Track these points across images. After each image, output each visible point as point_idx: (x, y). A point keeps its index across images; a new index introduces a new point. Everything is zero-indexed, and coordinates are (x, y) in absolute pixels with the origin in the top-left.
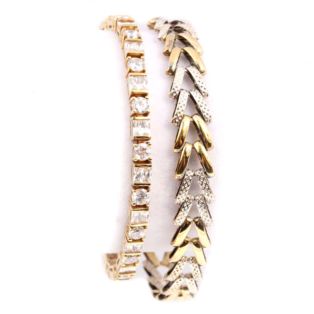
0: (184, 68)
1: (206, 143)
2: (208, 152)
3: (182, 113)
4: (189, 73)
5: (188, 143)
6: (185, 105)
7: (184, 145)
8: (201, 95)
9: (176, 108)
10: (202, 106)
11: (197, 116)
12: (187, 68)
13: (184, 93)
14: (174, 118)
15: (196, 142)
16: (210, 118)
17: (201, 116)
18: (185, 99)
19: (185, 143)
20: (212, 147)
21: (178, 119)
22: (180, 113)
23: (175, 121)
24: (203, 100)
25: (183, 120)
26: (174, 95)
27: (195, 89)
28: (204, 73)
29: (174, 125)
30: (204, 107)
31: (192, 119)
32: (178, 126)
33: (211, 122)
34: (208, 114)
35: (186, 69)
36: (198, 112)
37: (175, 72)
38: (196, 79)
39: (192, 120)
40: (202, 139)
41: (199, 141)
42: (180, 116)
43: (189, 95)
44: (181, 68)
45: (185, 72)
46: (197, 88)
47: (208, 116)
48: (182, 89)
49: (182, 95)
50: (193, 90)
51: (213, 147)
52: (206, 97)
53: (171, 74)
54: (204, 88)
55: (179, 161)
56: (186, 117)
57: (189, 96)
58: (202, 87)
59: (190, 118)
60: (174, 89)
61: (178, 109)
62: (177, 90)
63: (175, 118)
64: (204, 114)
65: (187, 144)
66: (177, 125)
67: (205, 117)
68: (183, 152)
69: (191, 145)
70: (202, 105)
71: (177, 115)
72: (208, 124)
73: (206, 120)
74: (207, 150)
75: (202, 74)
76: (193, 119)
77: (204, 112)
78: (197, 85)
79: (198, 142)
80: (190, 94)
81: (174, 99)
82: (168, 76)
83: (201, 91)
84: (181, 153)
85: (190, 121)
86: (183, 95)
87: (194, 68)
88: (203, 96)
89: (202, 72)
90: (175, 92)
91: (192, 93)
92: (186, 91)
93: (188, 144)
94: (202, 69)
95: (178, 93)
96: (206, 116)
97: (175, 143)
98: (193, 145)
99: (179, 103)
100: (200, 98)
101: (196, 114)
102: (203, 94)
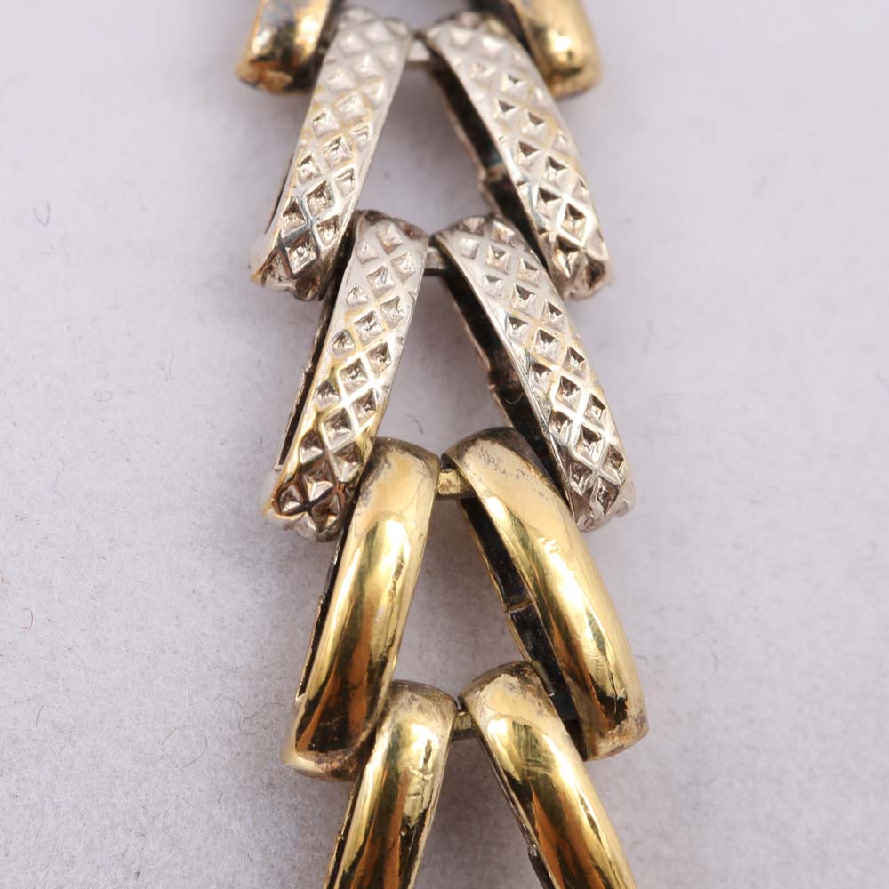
0: (402, 29)
1: (575, 690)
2: (591, 763)
3: (360, 429)
4: (441, 73)
5: (415, 687)
6: (394, 349)
7: (387, 705)
8: (535, 263)
9: (310, 377)
10: (539, 368)
11: (497, 450)
12: (432, 33)
13: (389, 249)
14: (291, 467)
15: (489, 677)
16: (613, 475)
17: (529, 451)
18: (389, 297)
19: (396, 687)
20: (629, 724)
21: (329, 474)
22: (342, 420)
23: (303, 491)
24: (553, 309)
25: (374, 489)
26: (299, 260)
27: (490, 218)
28: (581, 79)
29: (289, 526)
30: (578, 418)
31: (447, 477)
32: (330, 538)
33: (625, 509)
34: (589, 436)
35: (420, 36)
36: (513, 418)
37: (317, 61)
38: (504, 124)
39: (453, 490)
40: (541, 651)
41: (517, 670)
42: (341, 453)
43: (437, 264)
44: (377, 32)
45: (410, 66)
46: (506, 201)
47: (593, 456)
48: (374, 217)
49: (365, 262)
50: (474, 223)
51: (641, 721)
52: (581, 287)
53: (288, 78)
54: (564, 208)
55: (342, 845)
56: (394, 456)
57: (429, 272)
58: (546, 196)
59: (434, 465)
60: (294, 209)
61: (329, 387)
62: (328, 215)
63: (303, 469)
64: (555, 434)
65: (405, 696)
66: (321, 527)
67: (570, 460)
68: (374, 769)
69: (448, 707)
70: (541, 350)
71: (314, 439)
72: (591, 525)
73: (577, 486)
74: (584, 750)
75: (559, 88)
76: (461, 477)
77: (560, 418)
78: (506, 179)
79: (505, 678)
80: (446, 257)
81: (300, 293)
82: (259, 96)
83: (541, 237)
84: (360, 772)
85: (438, 497)
86: (373, 269)
87: (491, 32)
88: (559, 281)
89: (556, 74)
90: (304, 238)
91: (461, 247)
92: (410, 232)
93: (421, 700)
94: (561, 44)
95: (329, 241)
96: (577, 454)
97: (303, 690)
98: (464, 708)
99: (341, 338)
100: (524, 294)
101: (494, 435)
102: (559, 260)
